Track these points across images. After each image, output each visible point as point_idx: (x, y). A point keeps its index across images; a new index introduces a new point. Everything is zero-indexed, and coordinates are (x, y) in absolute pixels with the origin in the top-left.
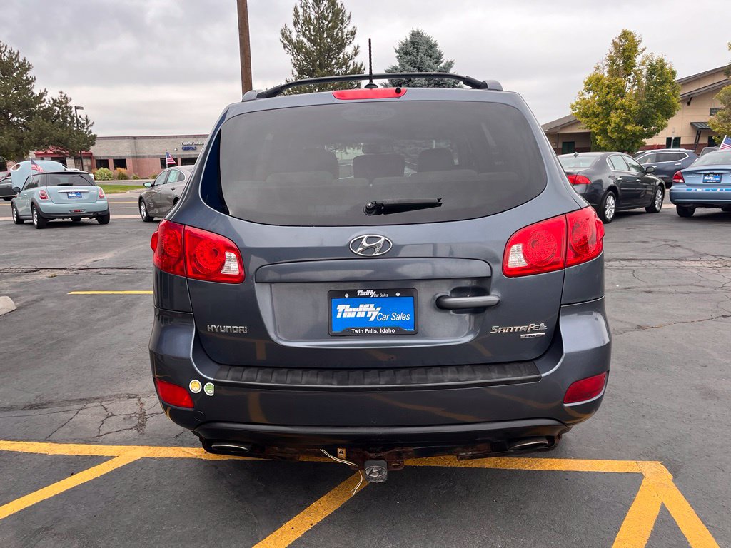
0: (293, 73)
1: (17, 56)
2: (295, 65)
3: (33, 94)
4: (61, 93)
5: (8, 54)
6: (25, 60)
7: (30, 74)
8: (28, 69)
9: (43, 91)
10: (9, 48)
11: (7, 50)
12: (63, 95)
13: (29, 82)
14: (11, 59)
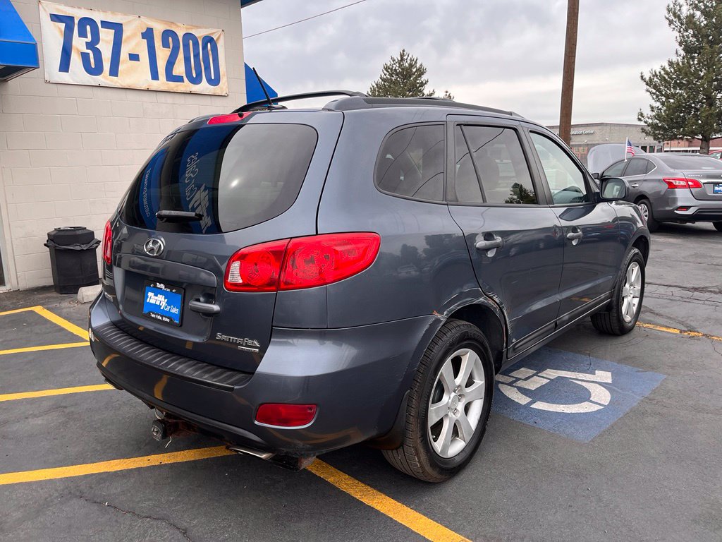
0: (677, 53)
1: (416, 62)
2: (680, 44)
3: (423, 94)
4: (447, 92)
5: (409, 62)
6: (421, 65)
7: (424, 78)
8: (423, 73)
9: (431, 92)
10: (410, 56)
11: (409, 58)
12: (448, 94)
13: (422, 84)
14: (411, 66)
